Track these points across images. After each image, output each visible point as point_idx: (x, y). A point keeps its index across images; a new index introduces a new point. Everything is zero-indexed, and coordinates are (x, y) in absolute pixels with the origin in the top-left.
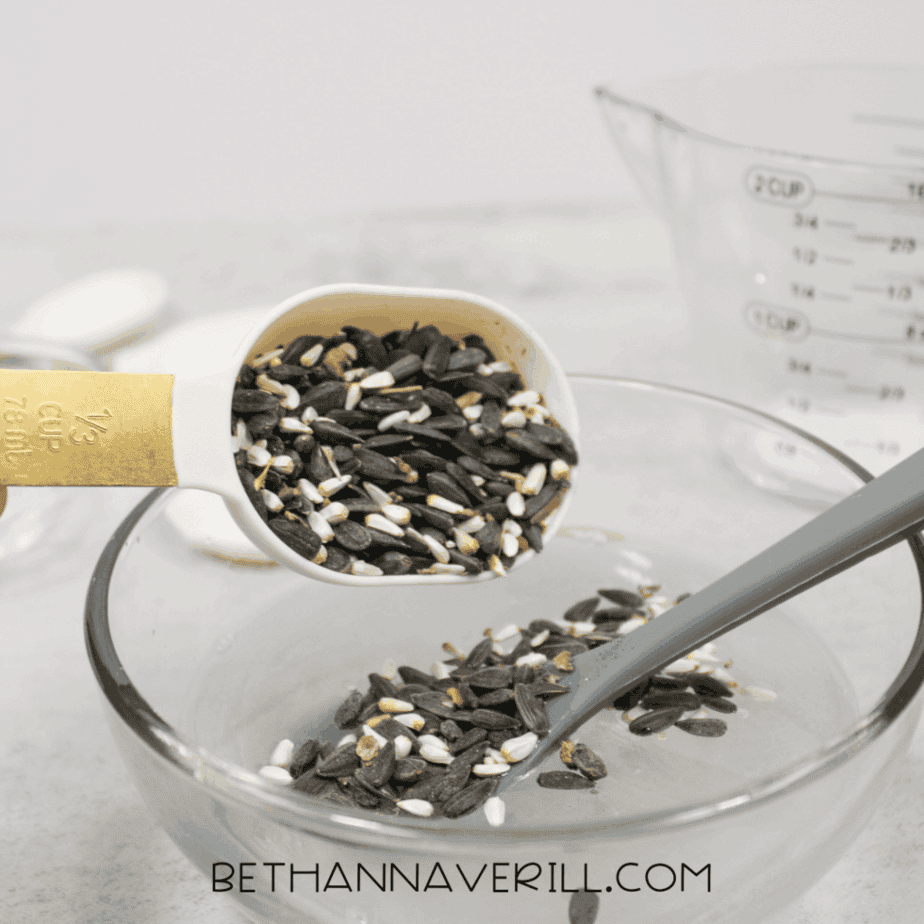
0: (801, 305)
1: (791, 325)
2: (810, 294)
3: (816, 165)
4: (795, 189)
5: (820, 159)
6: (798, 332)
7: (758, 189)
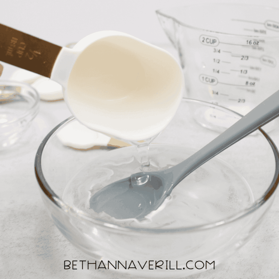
0: (216, 75)
1: (213, 81)
2: (218, 72)
3: (220, 34)
4: (214, 41)
5: (221, 33)
6: (214, 83)
7: (203, 41)
